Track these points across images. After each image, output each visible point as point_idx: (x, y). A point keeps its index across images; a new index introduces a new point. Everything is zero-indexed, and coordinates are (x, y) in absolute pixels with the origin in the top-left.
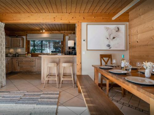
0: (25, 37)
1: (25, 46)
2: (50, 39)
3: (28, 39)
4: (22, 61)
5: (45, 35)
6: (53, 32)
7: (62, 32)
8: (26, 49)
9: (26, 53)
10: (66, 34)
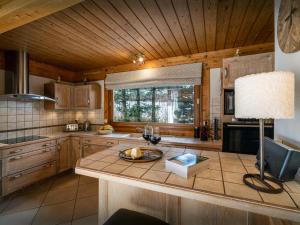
0: (101, 83)
1: (103, 105)
2: (160, 82)
3: (108, 88)
4: (89, 145)
5: (148, 72)
6: (169, 60)
7: (196, 56)
8: (105, 112)
9: (106, 121)
10: (210, 63)
